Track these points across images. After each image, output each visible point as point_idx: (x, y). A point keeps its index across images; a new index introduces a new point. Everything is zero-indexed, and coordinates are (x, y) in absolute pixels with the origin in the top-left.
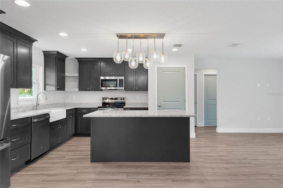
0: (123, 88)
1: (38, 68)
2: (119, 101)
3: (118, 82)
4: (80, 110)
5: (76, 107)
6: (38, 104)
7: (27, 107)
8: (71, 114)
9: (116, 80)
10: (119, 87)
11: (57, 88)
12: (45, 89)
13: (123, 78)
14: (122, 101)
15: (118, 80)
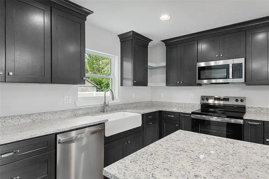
0: (243, 80)
1: (114, 57)
2: (232, 102)
3: (231, 70)
4: (166, 114)
5: (161, 109)
6: (105, 105)
7: (91, 108)
8: (151, 120)
9: (227, 67)
10: (233, 78)
11: (134, 82)
12: (122, 85)
13: (242, 61)
14: (239, 103)
15: (231, 65)
